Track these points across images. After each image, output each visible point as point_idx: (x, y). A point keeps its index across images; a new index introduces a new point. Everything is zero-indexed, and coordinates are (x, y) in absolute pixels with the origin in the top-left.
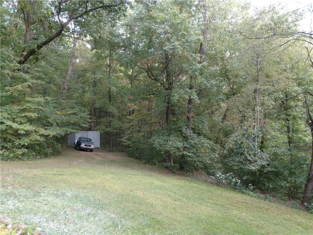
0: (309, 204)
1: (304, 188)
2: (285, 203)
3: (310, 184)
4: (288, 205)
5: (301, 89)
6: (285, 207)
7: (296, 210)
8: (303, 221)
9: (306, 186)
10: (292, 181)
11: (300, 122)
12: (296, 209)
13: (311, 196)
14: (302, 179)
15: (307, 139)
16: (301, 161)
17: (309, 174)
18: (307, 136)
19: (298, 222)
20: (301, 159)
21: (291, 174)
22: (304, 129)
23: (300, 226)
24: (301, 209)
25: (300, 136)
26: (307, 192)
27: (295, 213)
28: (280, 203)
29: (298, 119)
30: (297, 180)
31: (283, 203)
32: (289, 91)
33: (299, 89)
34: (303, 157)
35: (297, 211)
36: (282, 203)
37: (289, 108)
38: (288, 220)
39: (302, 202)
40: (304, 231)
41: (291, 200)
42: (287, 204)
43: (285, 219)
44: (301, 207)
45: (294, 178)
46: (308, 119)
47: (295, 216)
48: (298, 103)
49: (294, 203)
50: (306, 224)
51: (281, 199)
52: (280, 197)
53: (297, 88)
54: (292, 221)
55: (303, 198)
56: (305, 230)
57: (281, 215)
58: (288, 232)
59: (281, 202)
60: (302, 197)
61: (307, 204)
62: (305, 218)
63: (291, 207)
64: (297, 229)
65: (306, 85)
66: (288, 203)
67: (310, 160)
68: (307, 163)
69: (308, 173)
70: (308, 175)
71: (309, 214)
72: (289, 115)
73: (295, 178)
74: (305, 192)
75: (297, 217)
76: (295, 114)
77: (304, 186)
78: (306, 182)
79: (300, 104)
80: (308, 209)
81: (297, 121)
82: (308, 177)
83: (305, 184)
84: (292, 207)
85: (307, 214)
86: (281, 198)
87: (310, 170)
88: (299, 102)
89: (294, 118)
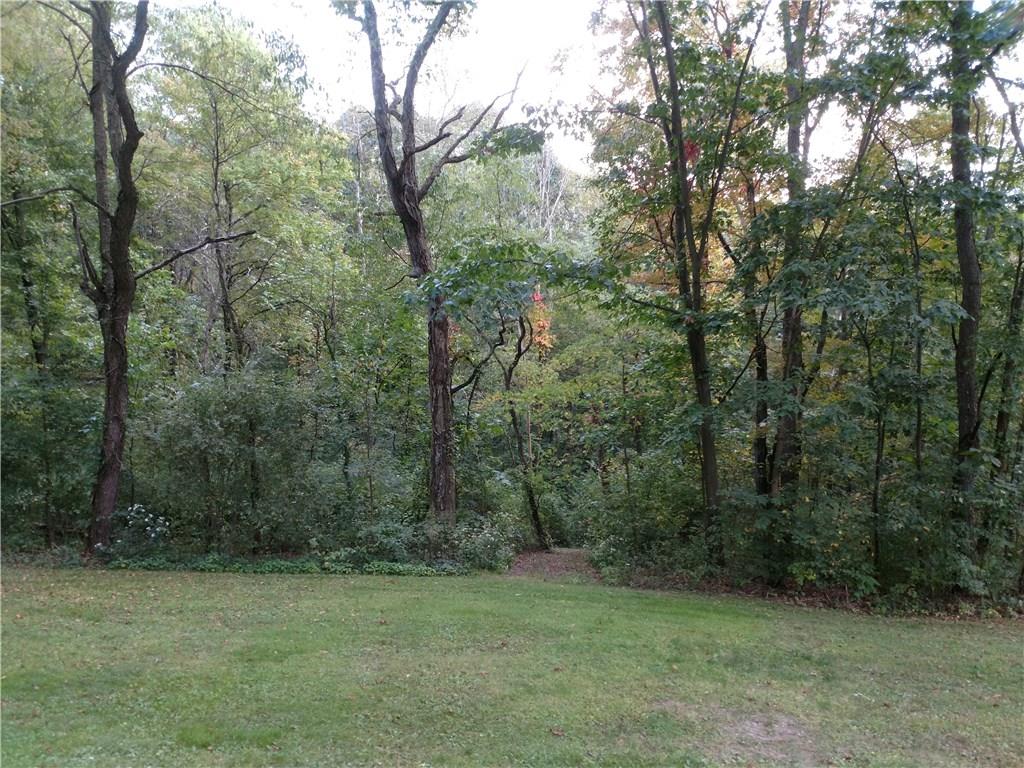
0: (109, 543)
1: (92, 499)
2: (33, 560)
3: (107, 482)
4: (43, 565)
5: (63, 178)
6: (34, 573)
7: (71, 572)
8: (88, 599)
9: (97, 490)
10: (50, 483)
11: (62, 288)
12: (71, 568)
13: (112, 519)
14: (83, 472)
15: (90, 344)
16: (76, 416)
17: (103, 451)
18: (88, 336)
19: (73, 606)
20: (77, 411)
21: (47, 463)
22: (79, 313)
23: (80, 617)
24: (85, 566)
25: (66, 333)
26: (102, 508)
27: (66, 581)
28: (16, 562)
29: (56, 279)
30: (67, 476)
31: (27, 560)
32: (23, 182)
33: (58, 179)
34: (84, 401)
35: (72, 576)
36: (23, 562)
37: (29, 243)
38: (40, 611)
39: (90, 543)
40: (90, 630)
41: (53, 544)
42: (38, 561)
43: (30, 611)
44: (85, 560)
45: (57, 473)
46: (87, 280)
47: (64, 592)
48: (57, 224)
49: (64, 551)
50: (98, 606)
51: (18, 549)
52: (16, 544)
53: (48, 174)
54: (54, 611)
55: (89, 529)
56: (93, 624)
57: (16, 603)
58: (36, 649)
59: (19, 558)
60: (86, 526)
61: (104, 544)
62: (95, 588)
63: (54, 568)
64: (70, 629)
65: (80, 167)
66: (46, 556)
67: (103, 409)
68: (94, 419)
69: (99, 451)
70: (99, 455)
71: (110, 572)
72: (29, 265)
73: (61, 474)
74: (94, 509)
75: (70, 593)
76: (43, 260)
77: (89, 493)
78: (94, 480)
79: (63, 229)
80: (107, 559)
81: (54, 284)
82: (101, 461)
83: (94, 485)
84: (59, 567)
85: (103, 574)
86: (20, 545)
87: (105, 440)
88: (60, 221)
89: (45, 275)
